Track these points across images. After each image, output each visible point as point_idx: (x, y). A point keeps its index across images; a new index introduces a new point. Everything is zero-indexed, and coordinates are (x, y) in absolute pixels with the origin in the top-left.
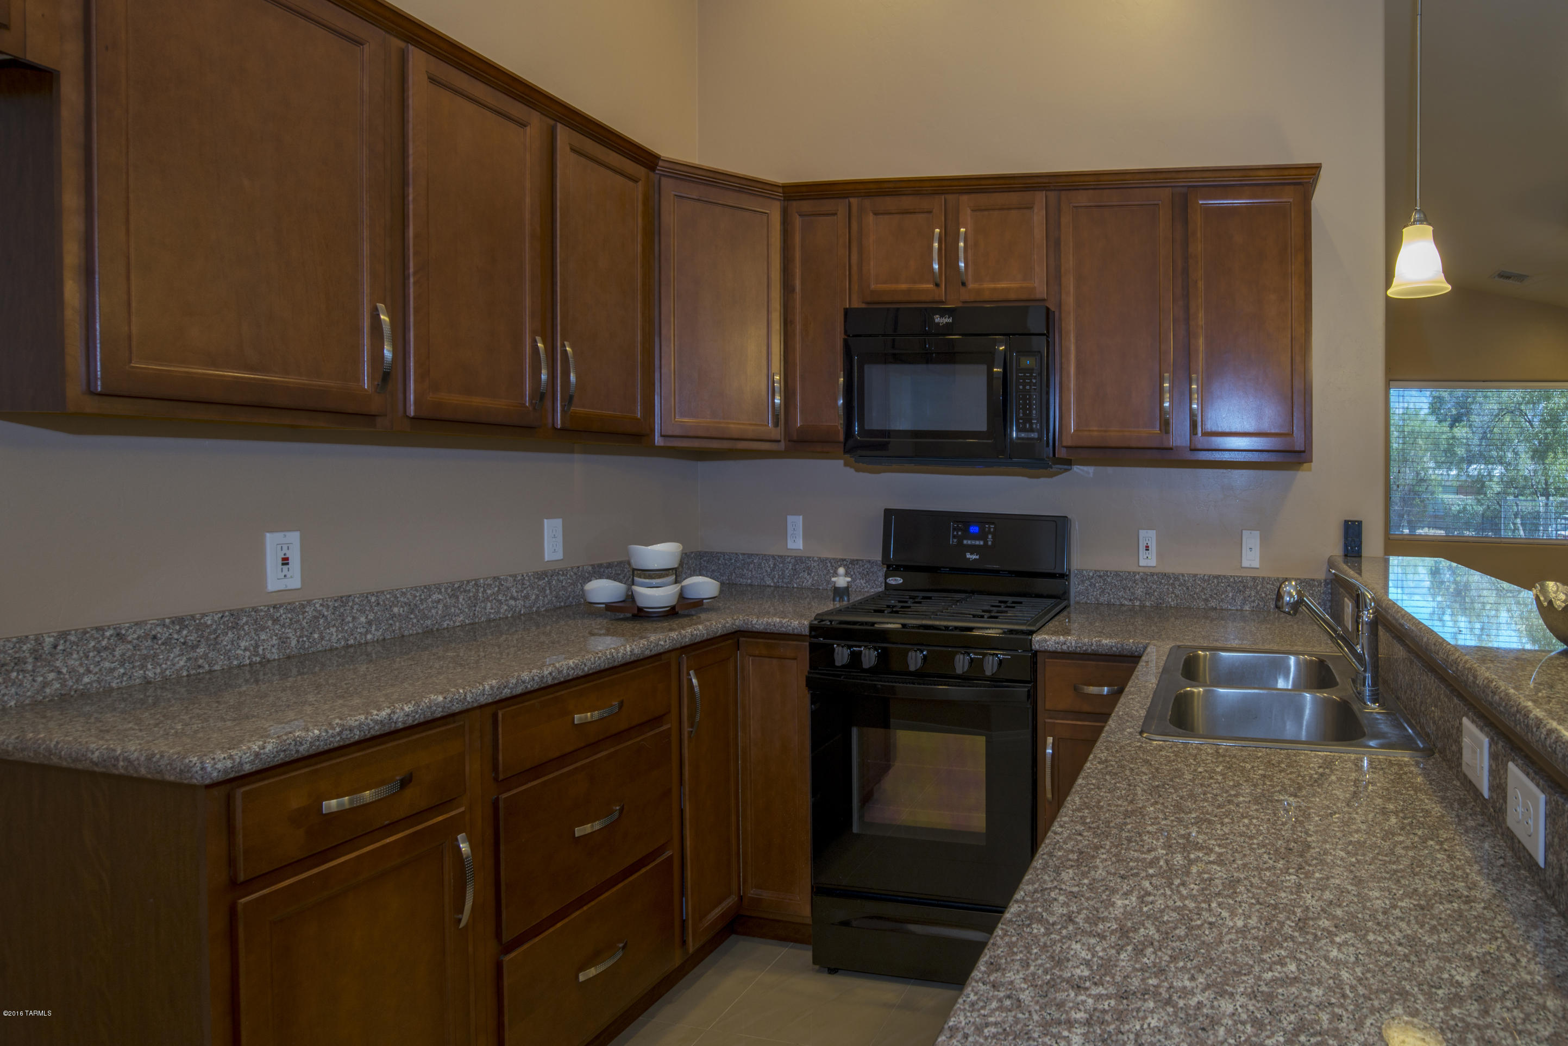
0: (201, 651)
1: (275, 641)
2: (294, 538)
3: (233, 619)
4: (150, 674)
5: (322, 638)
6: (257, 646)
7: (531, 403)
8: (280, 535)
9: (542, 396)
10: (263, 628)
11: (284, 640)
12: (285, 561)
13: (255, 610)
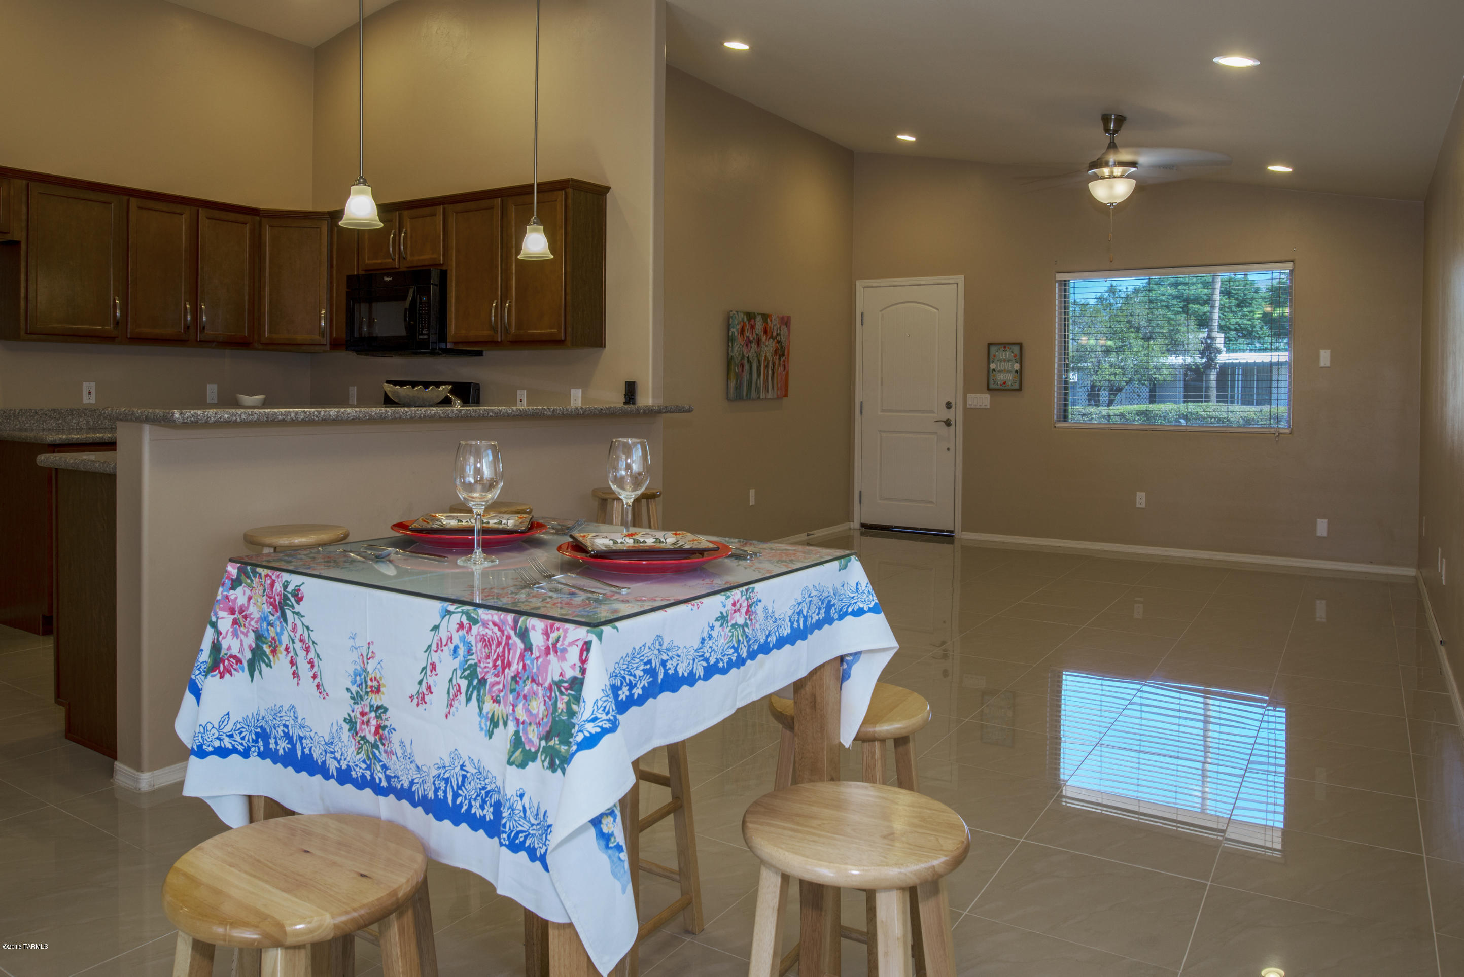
0: (60, 421)
1: (85, 422)
2: (93, 384)
3: (71, 412)
4: (45, 427)
5: (102, 423)
6: (78, 423)
7: (184, 331)
8: (87, 383)
9: (188, 327)
10: (81, 416)
11: (88, 422)
12: (90, 393)
13: (79, 410)
